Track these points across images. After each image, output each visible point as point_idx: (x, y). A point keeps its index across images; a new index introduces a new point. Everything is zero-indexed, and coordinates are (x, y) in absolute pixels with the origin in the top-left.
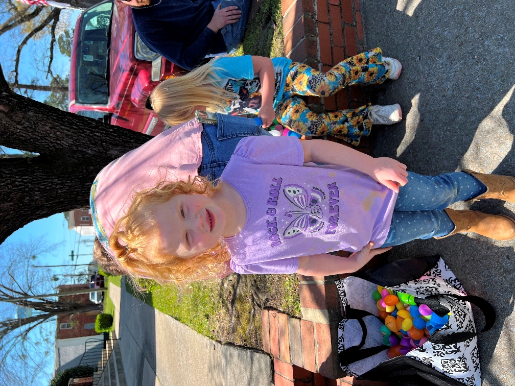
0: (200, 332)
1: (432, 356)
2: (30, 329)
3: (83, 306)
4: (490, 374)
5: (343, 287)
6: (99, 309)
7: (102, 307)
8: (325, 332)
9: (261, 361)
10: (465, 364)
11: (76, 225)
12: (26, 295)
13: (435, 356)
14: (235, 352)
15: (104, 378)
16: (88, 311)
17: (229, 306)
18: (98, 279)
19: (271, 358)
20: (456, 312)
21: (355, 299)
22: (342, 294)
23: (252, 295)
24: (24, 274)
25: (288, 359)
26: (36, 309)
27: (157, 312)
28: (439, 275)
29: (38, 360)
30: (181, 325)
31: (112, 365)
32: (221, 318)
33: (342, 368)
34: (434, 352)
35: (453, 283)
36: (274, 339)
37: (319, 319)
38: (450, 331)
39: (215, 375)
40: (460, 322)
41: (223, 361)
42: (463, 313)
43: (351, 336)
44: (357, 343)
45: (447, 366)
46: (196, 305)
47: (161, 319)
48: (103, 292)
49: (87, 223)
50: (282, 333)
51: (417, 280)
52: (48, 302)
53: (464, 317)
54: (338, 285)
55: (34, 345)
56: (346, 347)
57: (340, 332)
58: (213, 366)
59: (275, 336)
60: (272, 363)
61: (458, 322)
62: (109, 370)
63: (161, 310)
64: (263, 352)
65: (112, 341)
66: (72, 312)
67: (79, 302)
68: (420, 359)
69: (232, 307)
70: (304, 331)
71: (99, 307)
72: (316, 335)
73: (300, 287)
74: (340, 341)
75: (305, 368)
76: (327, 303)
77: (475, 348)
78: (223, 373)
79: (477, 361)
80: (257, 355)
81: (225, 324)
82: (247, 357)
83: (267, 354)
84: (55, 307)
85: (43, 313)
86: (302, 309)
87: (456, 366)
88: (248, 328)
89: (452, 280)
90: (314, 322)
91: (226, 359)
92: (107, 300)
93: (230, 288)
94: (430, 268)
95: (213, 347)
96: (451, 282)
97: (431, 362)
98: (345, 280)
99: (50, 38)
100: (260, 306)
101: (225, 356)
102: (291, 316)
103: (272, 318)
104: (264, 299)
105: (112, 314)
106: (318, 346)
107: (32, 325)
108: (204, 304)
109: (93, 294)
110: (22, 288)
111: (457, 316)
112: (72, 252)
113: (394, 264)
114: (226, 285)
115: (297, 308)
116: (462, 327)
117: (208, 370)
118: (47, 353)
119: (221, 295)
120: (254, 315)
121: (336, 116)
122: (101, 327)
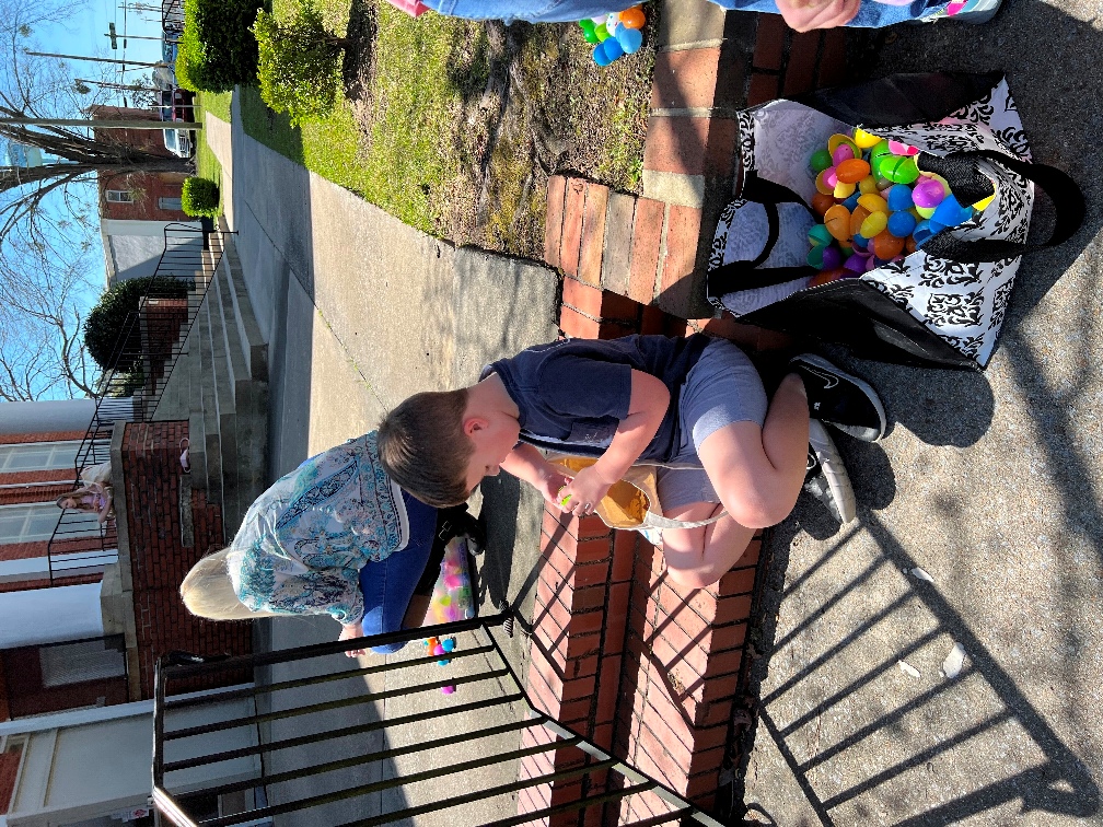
0: (407, 222)
1: (915, 284)
2: (41, 192)
3: (150, 159)
4: (1017, 337)
5: (752, 126)
6: (185, 170)
7: (194, 168)
8: (689, 225)
9: (538, 281)
10: (978, 309)
12: (19, 116)
13: (921, 284)
14: (482, 263)
15: (210, 303)
16: (164, 172)
17: (477, 168)
18: (178, 102)
19: (558, 275)
20: (1006, 195)
21: (771, 160)
22: (747, 144)
23: (532, 143)
24: (10, 69)
25: (595, 280)
26: (48, 151)
27: (313, 177)
28: (985, 121)
29: (70, 258)
30: (367, 206)
31: (223, 281)
32: (456, 193)
33: (710, 299)
34: (923, 276)
35: (1012, 140)
36: (570, 240)
37: (680, 195)
38: (977, 234)
39: (438, 305)
40: (1004, 219)
41: (456, 280)
42: (1018, 202)
43: (743, 238)
44: (750, 255)
45: (938, 308)
46: (399, 165)
47: (324, 194)
48: (192, 133)
50: (590, 225)
51: (932, 124)
52: (73, 139)
53: (1016, 209)
54: (741, 120)
55: (57, 227)
56: (726, 261)
57: (721, 228)
58: (432, 290)
59: (574, 231)
60: (560, 287)
61: (1002, 216)
62: (218, 288)
63: (324, 174)
64: (543, 264)
65: (220, 236)
66: (130, 168)
67: (141, 149)
68: (886, 288)
69: (483, 170)
70: (641, 222)
71: (186, 165)
72: (666, 230)
73: (650, 123)
74: (716, 246)
75: (630, 297)
76: (706, 161)
77: (1010, 282)
78: (454, 304)
79: (1002, 310)
80: (530, 270)
81: (465, 207)
82: (508, 273)
83: (551, 267)
84: (90, 152)
85: (66, 161)
86: (645, 175)
87: (956, 311)
88: (516, 215)
89: (1011, 134)
90: (667, 202)
91: (462, 277)
92: (201, 151)
93: (482, 129)
94: (967, 103)
95: (436, 253)
96: (1008, 140)
97: (908, 297)
98: (761, 113)
100: (547, 170)
101: (462, 272)
102: (616, 188)
103: (572, 193)
104: (558, 154)
105: (216, 182)
106: (666, 253)
107: (45, 183)
108: (420, 162)
109: (170, 133)
110: (10, 101)
111: (1004, 202)
112: (112, 27)
113: (888, 81)
114: (471, 121)
115: (634, 172)
116: (1006, 229)
117: (422, 298)
118: (86, 245)
119: (459, 143)
120: (532, 186)
122: (195, 206)
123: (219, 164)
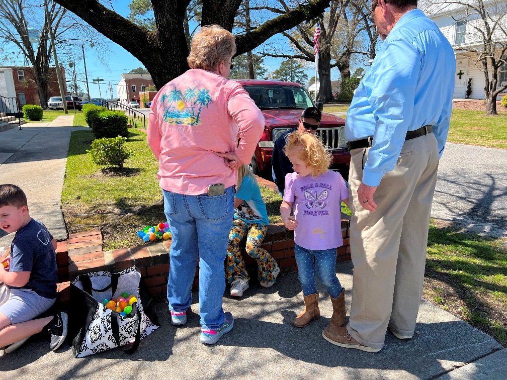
0: (63, 194)
1: (101, 317)
2: (18, 43)
3: (45, 91)
5: (132, 271)
7: (45, 110)
8: (99, 264)
9: (61, 234)
11: (127, 81)
12: (53, 38)
14: (59, 218)
16: (39, 96)
17: (93, 211)
19: (66, 239)
21: (124, 281)
22: (127, 271)
23: (108, 224)
25: (70, 248)
26: (39, 48)
28: (147, 326)
30: (62, 180)
32: (82, 207)
34: (104, 317)
36: (81, 239)
37: (107, 260)
38: (119, 321)
41: (47, 211)
43: (99, 282)
44: (94, 286)
45: (95, 329)
46: (84, 189)
47: (60, 164)
48: (62, 109)
49: (130, 91)
50: (88, 243)
52: (47, 59)
54: (133, 268)
56: (91, 278)
57: (101, 273)
59: (85, 239)
60: (63, 240)
63: (68, 164)
64: (68, 234)
65: (16, 121)
66: (38, 81)
67: (49, 87)
68: (97, 311)
69: (93, 213)
70: (95, 254)
71: (45, 106)
72: (95, 260)
73: (125, 249)
74: (95, 274)
76: (119, 262)
79: (98, 350)
80: (64, 231)
81: (77, 210)
82: (59, 226)
83: (68, 237)
84: (42, 65)
85: (35, 54)
86: (110, 251)
87: (95, 334)
88: (82, 224)
89: (146, 333)
90: (104, 258)
91: (50, 213)
92: (54, 113)
93: (107, 211)
94: (151, 320)
95: (55, 204)
96: (144, 333)
97: (96, 319)
98: (136, 272)
99: (291, 54)
101: (52, 212)
102: (103, 246)
103: (97, 236)
104: (107, 231)
105: (42, 120)
107: (22, 45)
108: (88, 195)
109: (60, 99)
110: (60, 35)
112: (102, 80)
114: (109, 207)
119: (100, 205)
120: (93, 227)
121: (239, 256)
122: (28, 110)
123: (51, 121)
